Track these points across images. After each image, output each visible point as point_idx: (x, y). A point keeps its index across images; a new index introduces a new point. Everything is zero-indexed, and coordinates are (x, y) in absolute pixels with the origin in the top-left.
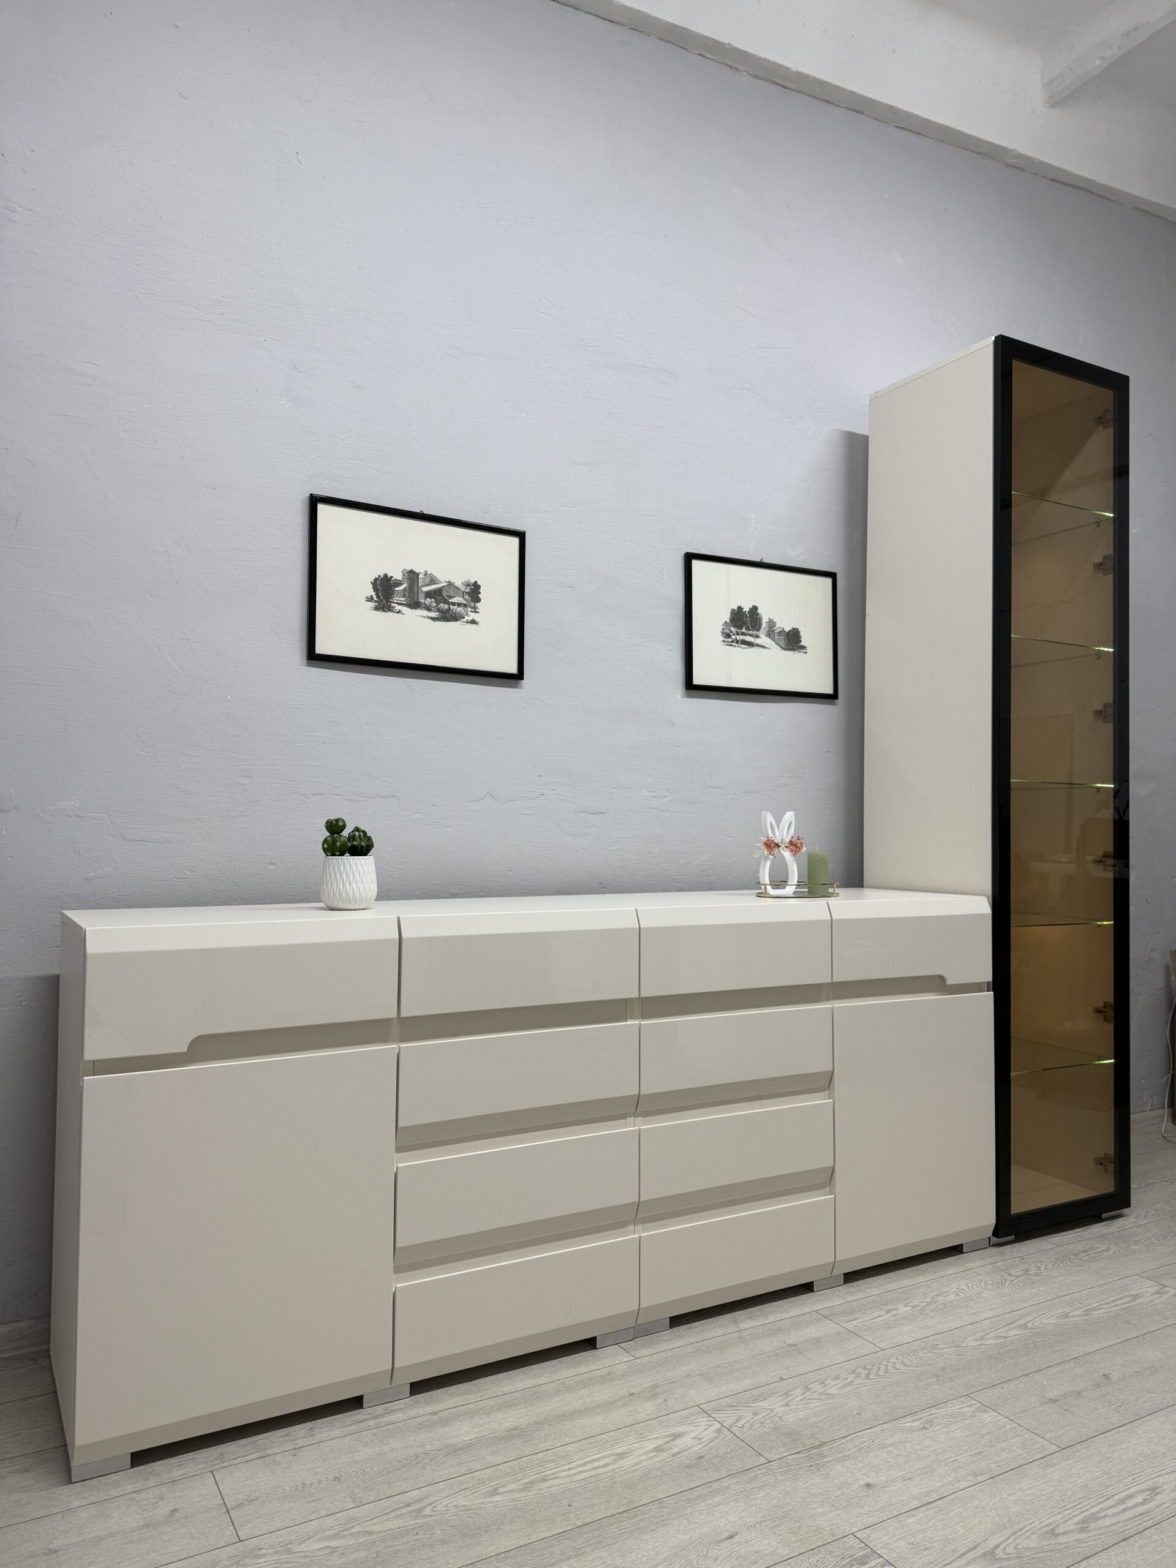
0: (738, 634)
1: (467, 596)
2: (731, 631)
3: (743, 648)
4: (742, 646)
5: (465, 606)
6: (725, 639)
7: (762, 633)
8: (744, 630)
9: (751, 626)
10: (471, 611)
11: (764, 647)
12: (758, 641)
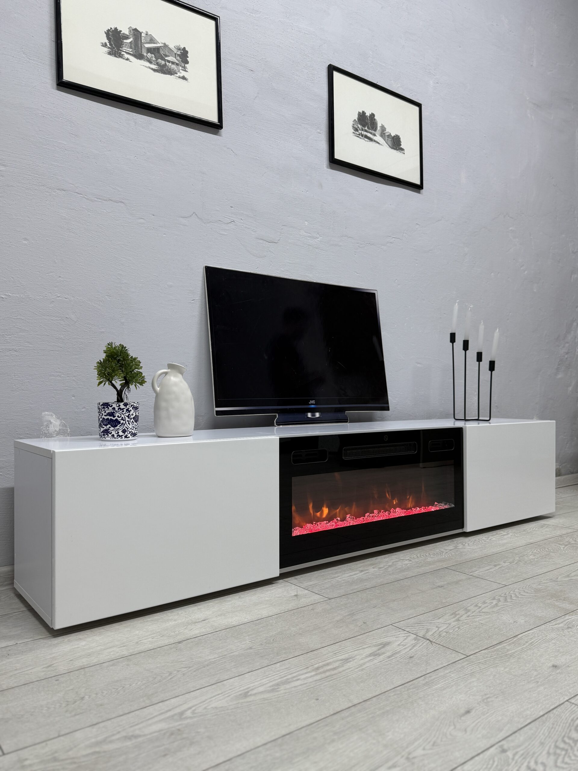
0: (362, 130)
1: (179, 57)
2: (358, 127)
3: (366, 141)
4: (365, 139)
5: (177, 64)
6: (355, 132)
7: (378, 133)
8: (366, 128)
9: (371, 126)
10: (182, 70)
11: (379, 143)
12: (374, 138)
